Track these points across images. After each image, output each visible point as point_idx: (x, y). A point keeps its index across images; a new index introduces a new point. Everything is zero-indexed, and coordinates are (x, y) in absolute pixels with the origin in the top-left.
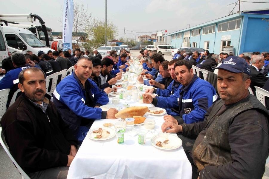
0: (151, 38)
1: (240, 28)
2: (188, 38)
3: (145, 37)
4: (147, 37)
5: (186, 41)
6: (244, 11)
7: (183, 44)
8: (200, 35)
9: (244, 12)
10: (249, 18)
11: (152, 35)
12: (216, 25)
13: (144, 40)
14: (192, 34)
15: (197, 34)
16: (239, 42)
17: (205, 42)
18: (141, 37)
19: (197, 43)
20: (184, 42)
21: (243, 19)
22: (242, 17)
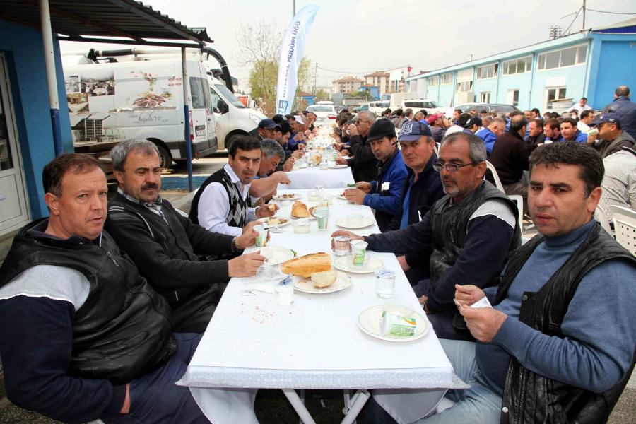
0: (362, 83)
1: (584, 61)
2: (467, 83)
3: (348, 83)
4: (352, 81)
5: (462, 90)
6: (593, 29)
7: (456, 96)
8: (496, 77)
9: (594, 31)
10: (604, 42)
11: (366, 77)
12: (534, 55)
13: (346, 89)
14: (479, 75)
15: (490, 76)
16: (584, 90)
17: (509, 90)
18: (339, 83)
19: (489, 95)
20: (459, 91)
21: (590, 44)
22: (590, 40)
